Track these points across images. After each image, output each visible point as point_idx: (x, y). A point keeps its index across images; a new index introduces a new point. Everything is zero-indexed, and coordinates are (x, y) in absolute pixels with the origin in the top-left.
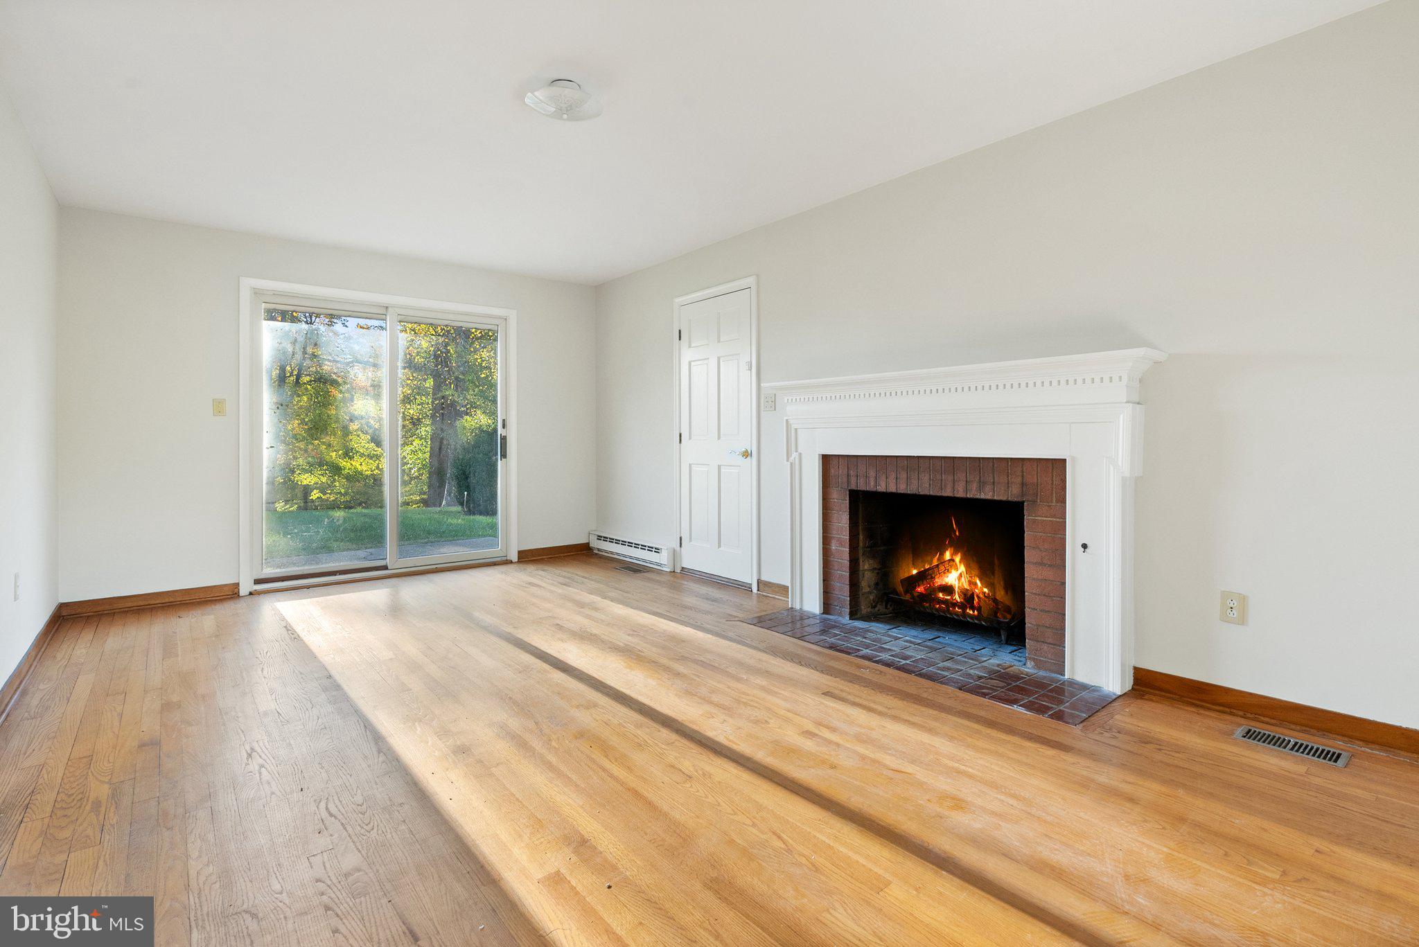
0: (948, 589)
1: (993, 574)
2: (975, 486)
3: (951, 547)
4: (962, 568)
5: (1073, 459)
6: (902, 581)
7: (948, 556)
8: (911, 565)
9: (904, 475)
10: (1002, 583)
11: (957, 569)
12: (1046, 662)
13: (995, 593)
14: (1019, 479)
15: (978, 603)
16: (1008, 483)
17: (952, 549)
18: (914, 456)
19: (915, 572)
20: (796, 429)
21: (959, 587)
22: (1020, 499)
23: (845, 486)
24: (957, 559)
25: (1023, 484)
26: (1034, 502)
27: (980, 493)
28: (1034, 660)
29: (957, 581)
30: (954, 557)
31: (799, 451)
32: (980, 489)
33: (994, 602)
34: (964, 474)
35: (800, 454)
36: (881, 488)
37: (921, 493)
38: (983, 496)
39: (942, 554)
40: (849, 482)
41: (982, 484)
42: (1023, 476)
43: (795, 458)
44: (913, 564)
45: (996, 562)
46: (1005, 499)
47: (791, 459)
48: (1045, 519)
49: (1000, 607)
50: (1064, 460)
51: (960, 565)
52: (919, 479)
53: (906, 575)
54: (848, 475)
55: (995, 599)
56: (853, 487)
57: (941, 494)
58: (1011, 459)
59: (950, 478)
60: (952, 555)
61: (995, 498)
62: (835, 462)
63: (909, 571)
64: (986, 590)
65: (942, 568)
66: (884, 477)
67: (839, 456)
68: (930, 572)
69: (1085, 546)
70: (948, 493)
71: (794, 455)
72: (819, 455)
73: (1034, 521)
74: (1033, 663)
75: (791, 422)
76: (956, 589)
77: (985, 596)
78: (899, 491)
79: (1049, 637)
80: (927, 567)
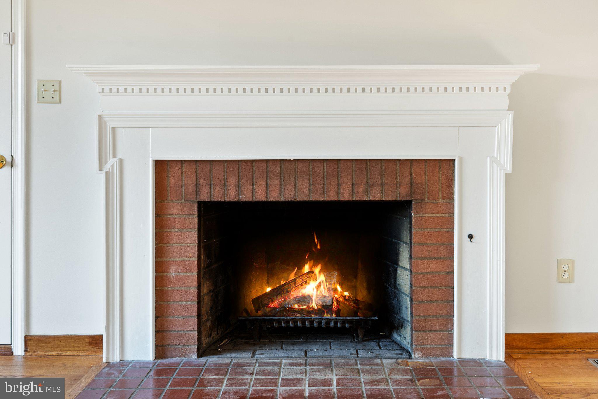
0: (306, 299)
1: (356, 277)
2: (361, 188)
3: (310, 260)
4: (322, 278)
5: (461, 159)
6: (253, 300)
7: (306, 269)
8: (265, 282)
9: (276, 181)
10: (365, 284)
11: (316, 280)
12: (432, 349)
13: (356, 294)
14: (408, 180)
15: (338, 307)
16: (397, 184)
17: (312, 262)
18: (290, 160)
19: (268, 289)
20: (114, 129)
21: (317, 295)
22: (408, 199)
23: (192, 197)
24: (317, 270)
25: (411, 184)
26: (423, 200)
27: (367, 195)
28: (421, 349)
29: (315, 290)
30: (313, 269)
31: (120, 155)
32: (367, 191)
33: (354, 303)
34: (350, 177)
35: (121, 161)
36: (246, 196)
37: (298, 200)
38: (370, 198)
39: (301, 268)
40: (197, 192)
41: (369, 186)
42: (411, 176)
43: (113, 166)
44: (268, 282)
45: (360, 266)
46: (394, 199)
47: (107, 167)
48: (432, 215)
49: (360, 306)
50: (453, 161)
51: (319, 276)
52: (295, 185)
53: (260, 294)
54: (197, 185)
55: (357, 300)
56: (204, 197)
57: (323, 200)
58: (400, 160)
59: (334, 182)
60: (311, 268)
61: (384, 199)
62: (175, 170)
63: (263, 289)
64: (346, 294)
65: (299, 281)
66: (249, 185)
67: (182, 162)
68: (286, 287)
69: (471, 237)
70: (331, 197)
71: (111, 163)
72: (152, 160)
73: (422, 218)
74: (420, 353)
75: (106, 118)
76: (314, 299)
77: (345, 299)
78: (270, 199)
79: (435, 325)
80: (283, 282)
